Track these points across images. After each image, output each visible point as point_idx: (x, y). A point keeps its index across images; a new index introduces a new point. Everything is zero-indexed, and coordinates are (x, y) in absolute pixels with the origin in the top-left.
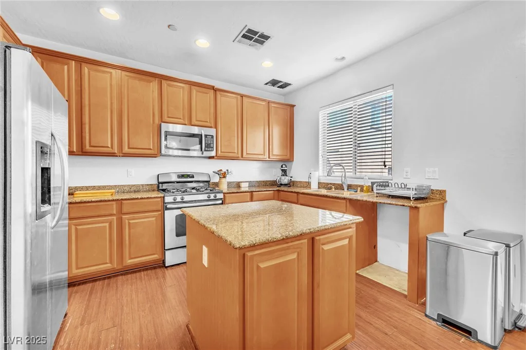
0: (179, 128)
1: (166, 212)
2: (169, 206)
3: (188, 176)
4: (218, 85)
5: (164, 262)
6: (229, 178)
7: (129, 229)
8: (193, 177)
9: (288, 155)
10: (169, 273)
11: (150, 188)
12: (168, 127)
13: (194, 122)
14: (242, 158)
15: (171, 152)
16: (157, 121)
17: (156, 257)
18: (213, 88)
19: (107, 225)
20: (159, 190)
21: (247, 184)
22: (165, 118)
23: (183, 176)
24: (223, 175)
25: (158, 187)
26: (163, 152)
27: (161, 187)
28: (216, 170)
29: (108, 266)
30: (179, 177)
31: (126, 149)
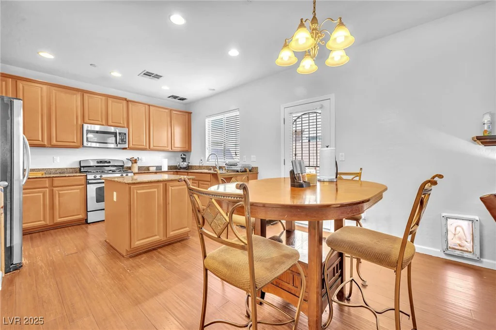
0: (97, 128)
1: (88, 185)
2: (90, 181)
3: (106, 162)
4: (129, 97)
5: (86, 220)
6: (139, 164)
7: (59, 197)
8: (110, 162)
9: (187, 147)
10: (90, 227)
11: (74, 170)
12: (88, 127)
13: (110, 123)
14: (150, 149)
15: (89, 144)
16: (80, 122)
17: (80, 217)
18: (126, 99)
19: (41, 194)
20: (80, 172)
21: (155, 168)
22: (86, 120)
23: (101, 162)
24: (135, 161)
25: (80, 169)
26: (85, 143)
27: (82, 169)
28: (129, 158)
29: (43, 223)
30: (98, 162)
31: (54, 142)
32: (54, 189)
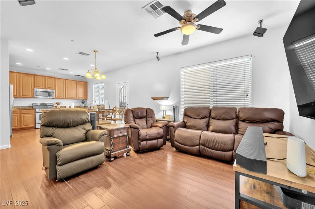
0: (41, 90)
1: (36, 113)
2: (37, 112)
3: (45, 104)
4: (56, 76)
5: (35, 127)
6: (61, 105)
7: (24, 118)
8: (46, 104)
9: (85, 97)
10: (37, 130)
11: (30, 107)
12: (36, 90)
13: (47, 87)
14: (66, 98)
15: (38, 97)
16: (33, 88)
17: (33, 126)
18: (54, 77)
19: (16, 116)
20: (33, 108)
21: (69, 107)
22: (36, 87)
23: (42, 104)
24: (59, 104)
25: (33, 107)
26: (35, 97)
27: (34, 107)
28: (56, 102)
29: (17, 127)
30: (41, 104)
31: (21, 96)
32: (22, 114)
